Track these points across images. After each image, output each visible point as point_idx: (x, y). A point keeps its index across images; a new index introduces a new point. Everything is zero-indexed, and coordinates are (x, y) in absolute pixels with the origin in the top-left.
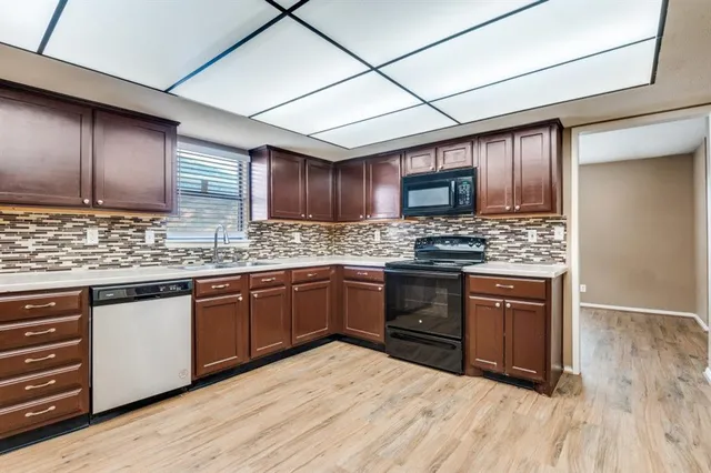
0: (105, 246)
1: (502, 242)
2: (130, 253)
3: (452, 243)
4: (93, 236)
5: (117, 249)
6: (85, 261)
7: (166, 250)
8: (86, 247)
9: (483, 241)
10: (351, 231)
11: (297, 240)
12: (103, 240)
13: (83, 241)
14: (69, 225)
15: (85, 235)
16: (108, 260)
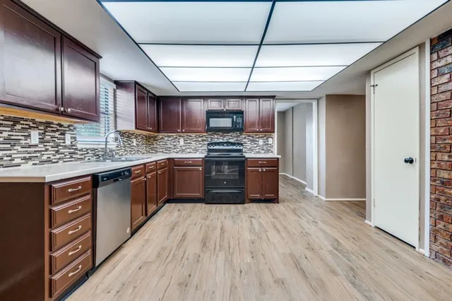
0: (42, 146)
1: (249, 145)
2: (57, 152)
3: (227, 145)
4: (35, 137)
5: (49, 148)
6: (30, 158)
7: (76, 149)
8: (30, 146)
9: (242, 144)
10: (162, 138)
11: (135, 144)
12: (42, 141)
13: (28, 141)
14: (18, 127)
15: (29, 136)
16: (45, 158)
